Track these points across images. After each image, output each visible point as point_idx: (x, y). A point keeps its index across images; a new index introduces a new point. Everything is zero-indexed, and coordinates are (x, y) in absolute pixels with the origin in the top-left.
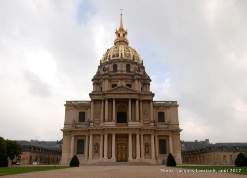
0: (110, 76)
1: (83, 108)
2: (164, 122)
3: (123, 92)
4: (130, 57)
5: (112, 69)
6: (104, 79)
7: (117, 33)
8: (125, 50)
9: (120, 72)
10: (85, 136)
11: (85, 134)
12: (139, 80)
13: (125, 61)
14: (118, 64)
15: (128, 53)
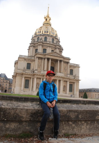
0: (43, 43)
1: (30, 61)
2: (72, 75)
3: (56, 55)
4: (54, 35)
5: (44, 40)
6: (39, 45)
7: (45, 18)
8: (51, 30)
9: (49, 42)
10: (31, 78)
11: (31, 77)
12: (59, 49)
13: (52, 36)
14: (48, 37)
15: (53, 32)
